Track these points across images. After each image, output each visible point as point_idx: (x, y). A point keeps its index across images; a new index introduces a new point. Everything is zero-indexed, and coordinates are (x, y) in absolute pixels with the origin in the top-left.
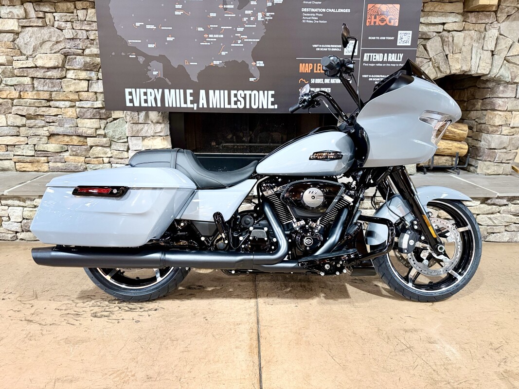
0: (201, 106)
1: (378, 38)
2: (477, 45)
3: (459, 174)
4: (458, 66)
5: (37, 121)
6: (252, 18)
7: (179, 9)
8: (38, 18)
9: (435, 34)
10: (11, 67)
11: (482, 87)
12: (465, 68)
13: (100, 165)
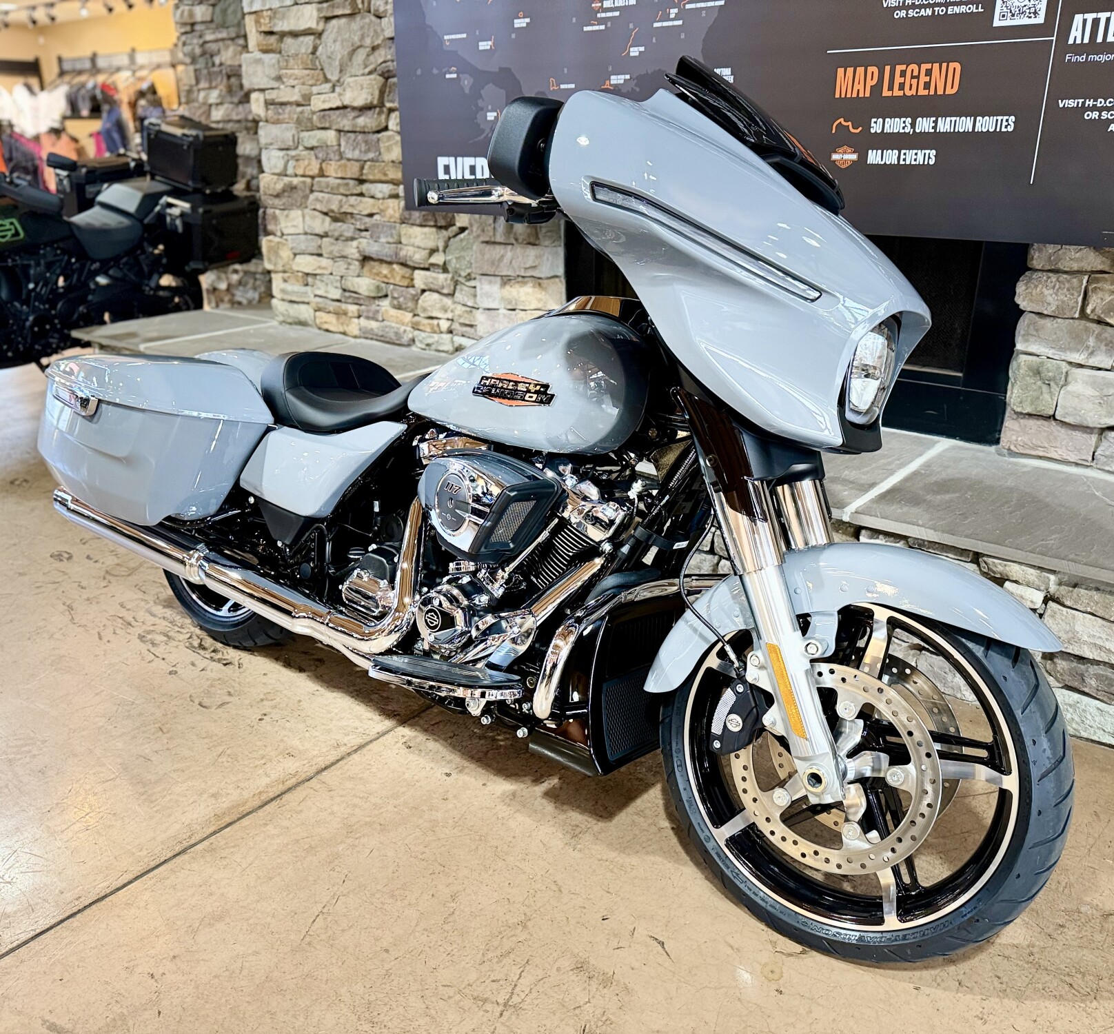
5: (346, 226)
10: (308, 108)
13: (435, 335)
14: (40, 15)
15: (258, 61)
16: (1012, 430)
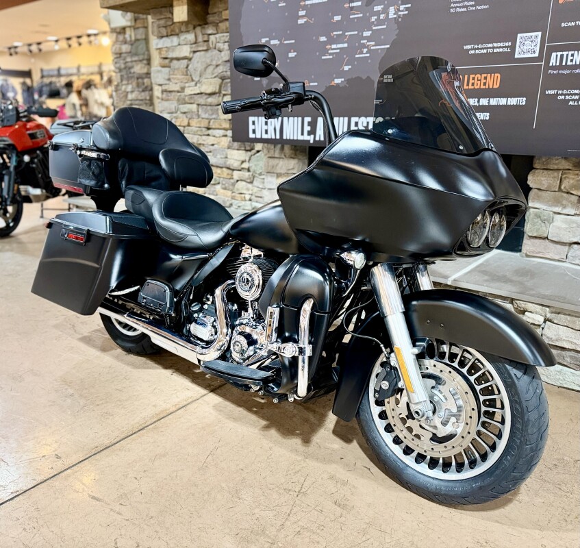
0: (317, 139)
6: (382, 16)
7: (303, 17)
8: (204, 41)
10: (183, 93)
13: (243, 203)
14: (34, 48)
15: (159, 71)
16: (527, 245)
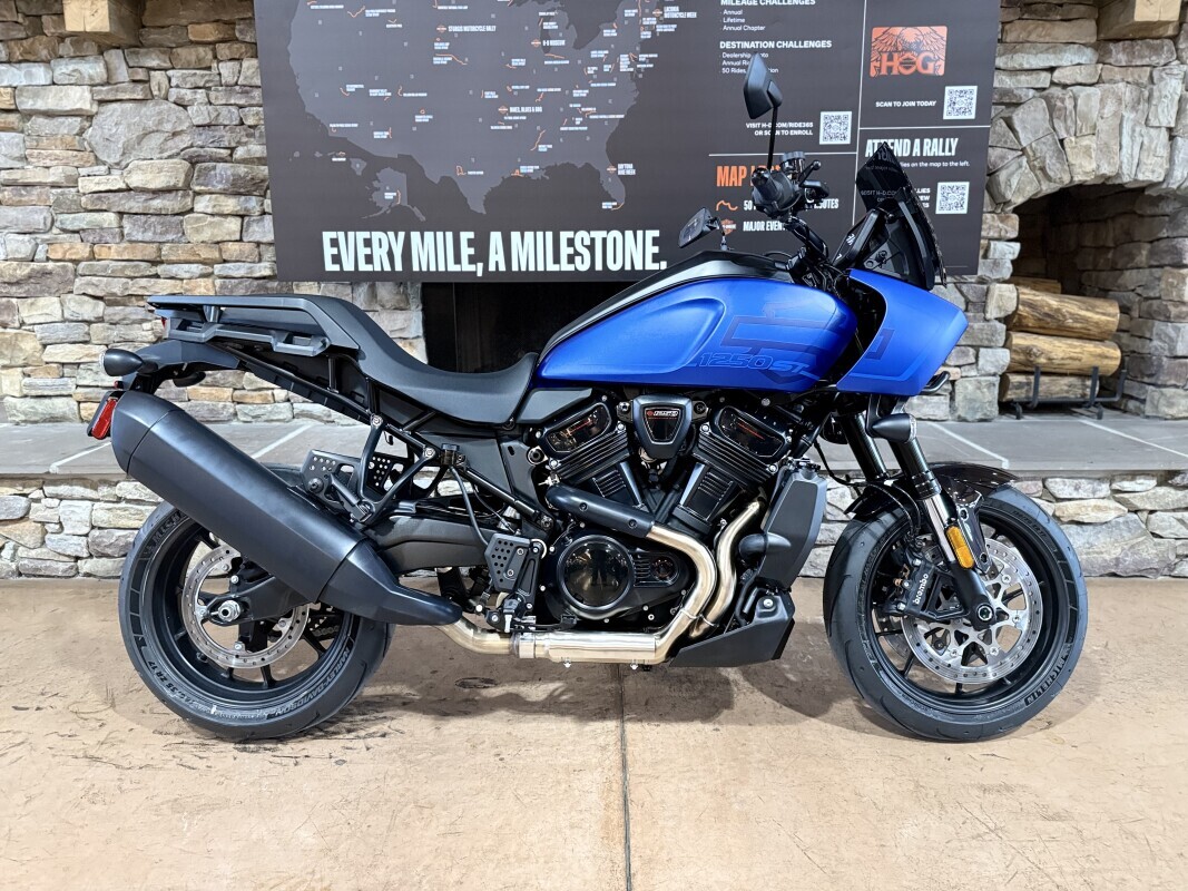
0: (492, 268)
1: (898, 104)
2: (1132, 116)
3: (1100, 417)
4: (1090, 164)
5: (128, 310)
6: (607, 68)
7: (442, 53)
8: (134, 81)
9: (1031, 93)
10: (72, 189)
11: (1149, 212)
12: (1106, 170)
